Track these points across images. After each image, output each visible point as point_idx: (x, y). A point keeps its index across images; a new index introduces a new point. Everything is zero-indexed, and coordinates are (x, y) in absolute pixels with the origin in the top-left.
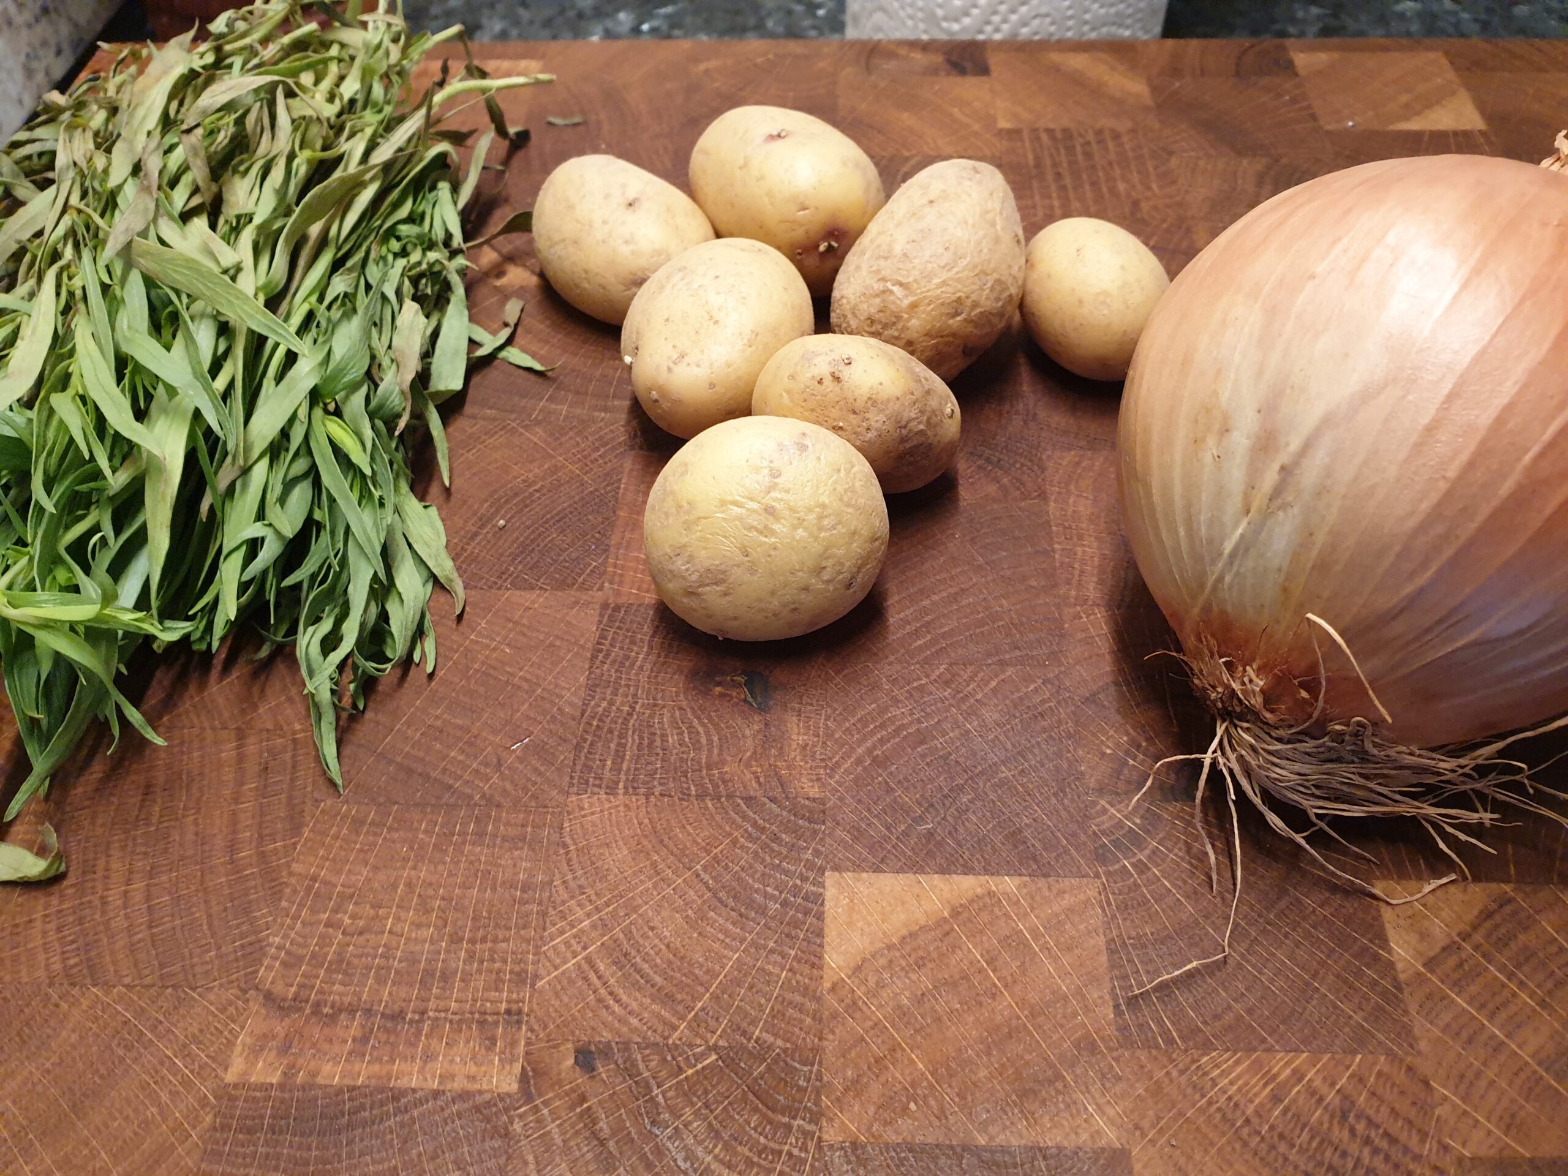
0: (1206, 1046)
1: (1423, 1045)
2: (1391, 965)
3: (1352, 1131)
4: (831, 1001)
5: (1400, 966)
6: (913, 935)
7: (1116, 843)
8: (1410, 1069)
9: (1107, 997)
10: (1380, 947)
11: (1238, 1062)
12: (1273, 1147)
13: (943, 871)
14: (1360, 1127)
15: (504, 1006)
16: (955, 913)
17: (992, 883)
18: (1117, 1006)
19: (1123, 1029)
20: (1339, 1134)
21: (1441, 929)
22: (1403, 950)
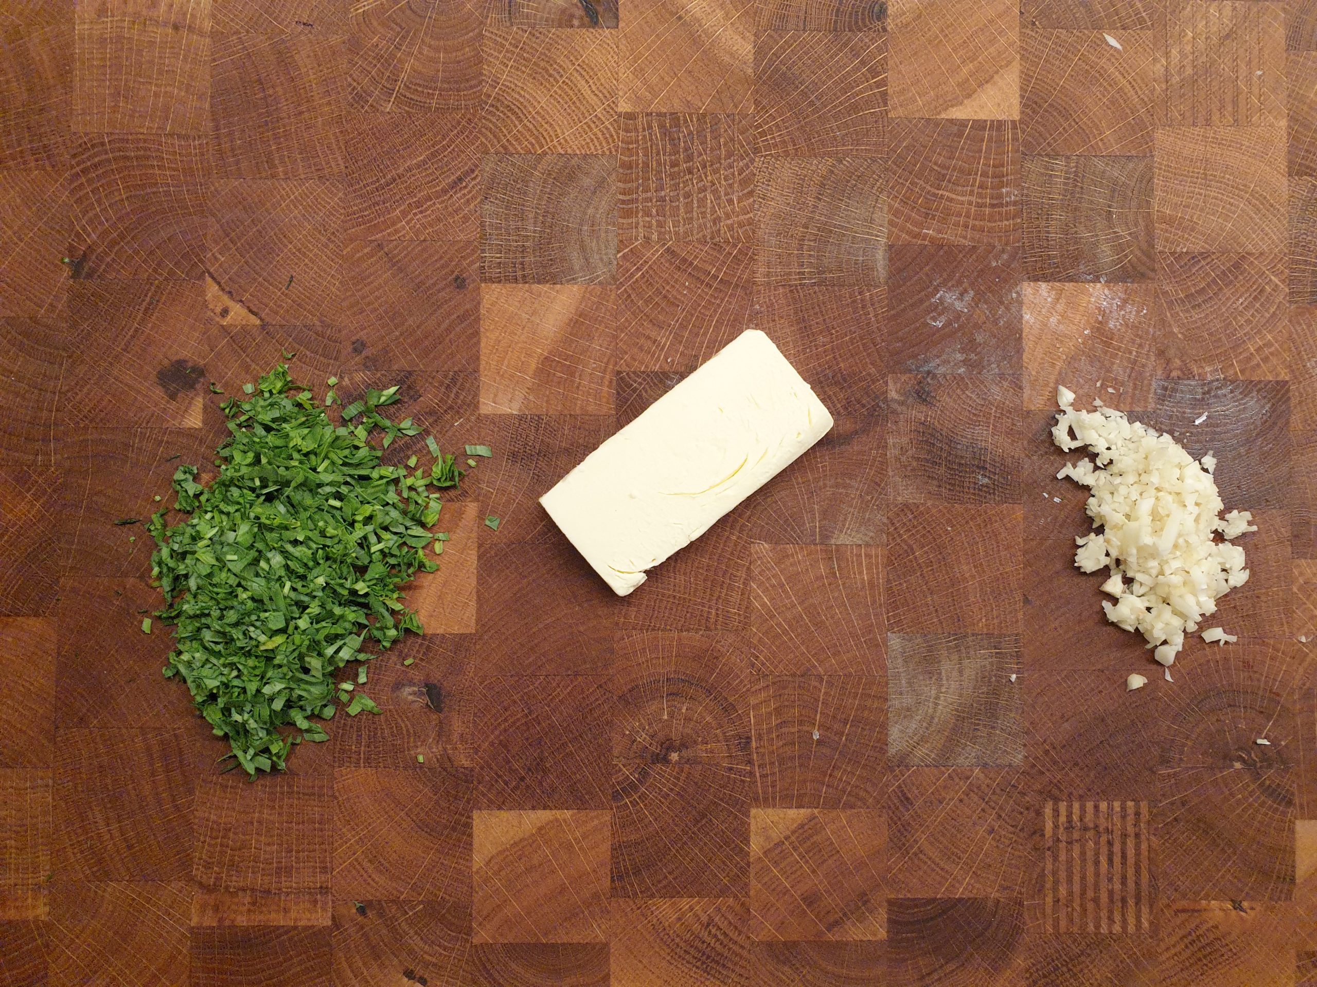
0: (652, 896)
1: (752, 893)
2: (748, 854)
3: (710, 932)
4: (476, 877)
5: (752, 854)
6: (516, 843)
7: (623, 789)
8: (743, 904)
9: (609, 873)
10: (746, 845)
11: (665, 903)
12: (673, 940)
13: (533, 808)
14: (713, 931)
15: (318, 885)
16: (540, 829)
17: (558, 814)
18: (612, 877)
19: (614, 888)
20: (704, 935)
21: (776, 835)
22: (756, 846)
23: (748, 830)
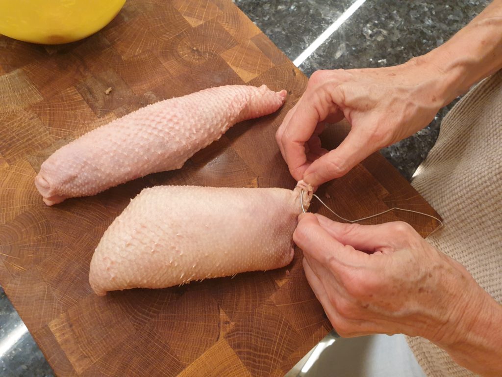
0: (231, 36)
1: (213, 18)
2: (205, 23)
4: (260, 73)
6: (245, 70)
7: (212, 55)
8: (217, 18)
9: (234, 47)
11: (231, 33)
12: (237, 27)
13: (234, 71)
14: (228, 21)
16: (237, 67)
17: (230, 65)
19: (237, 44)
20: (231, 22)
21: (195, 20)
22: (201, 22)
23: (199, 25)
